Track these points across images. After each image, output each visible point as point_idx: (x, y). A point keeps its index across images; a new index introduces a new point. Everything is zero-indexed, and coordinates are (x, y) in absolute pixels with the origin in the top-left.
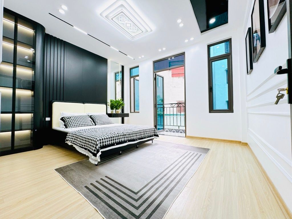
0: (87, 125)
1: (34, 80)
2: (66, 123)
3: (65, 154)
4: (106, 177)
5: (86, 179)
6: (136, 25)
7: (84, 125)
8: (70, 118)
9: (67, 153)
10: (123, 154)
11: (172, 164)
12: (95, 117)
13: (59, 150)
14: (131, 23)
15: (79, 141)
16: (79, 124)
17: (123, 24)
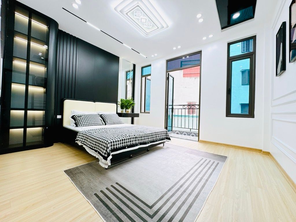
0: (97, 124)
1: (46, 77)
2: (77, 121)
3: (75, 153)
4: (117, 183)
5: (96, 185)
6: (152, 21)
7: (94, 124)
8: (81, 116)
9: (77, 153)
10: (134, 157)
11: (187, 173)
12: (106, 117)
13: (69, 148)
14: (147, 18)
15: (89, 142)
16: (89, 123)
17: (138, 19)
